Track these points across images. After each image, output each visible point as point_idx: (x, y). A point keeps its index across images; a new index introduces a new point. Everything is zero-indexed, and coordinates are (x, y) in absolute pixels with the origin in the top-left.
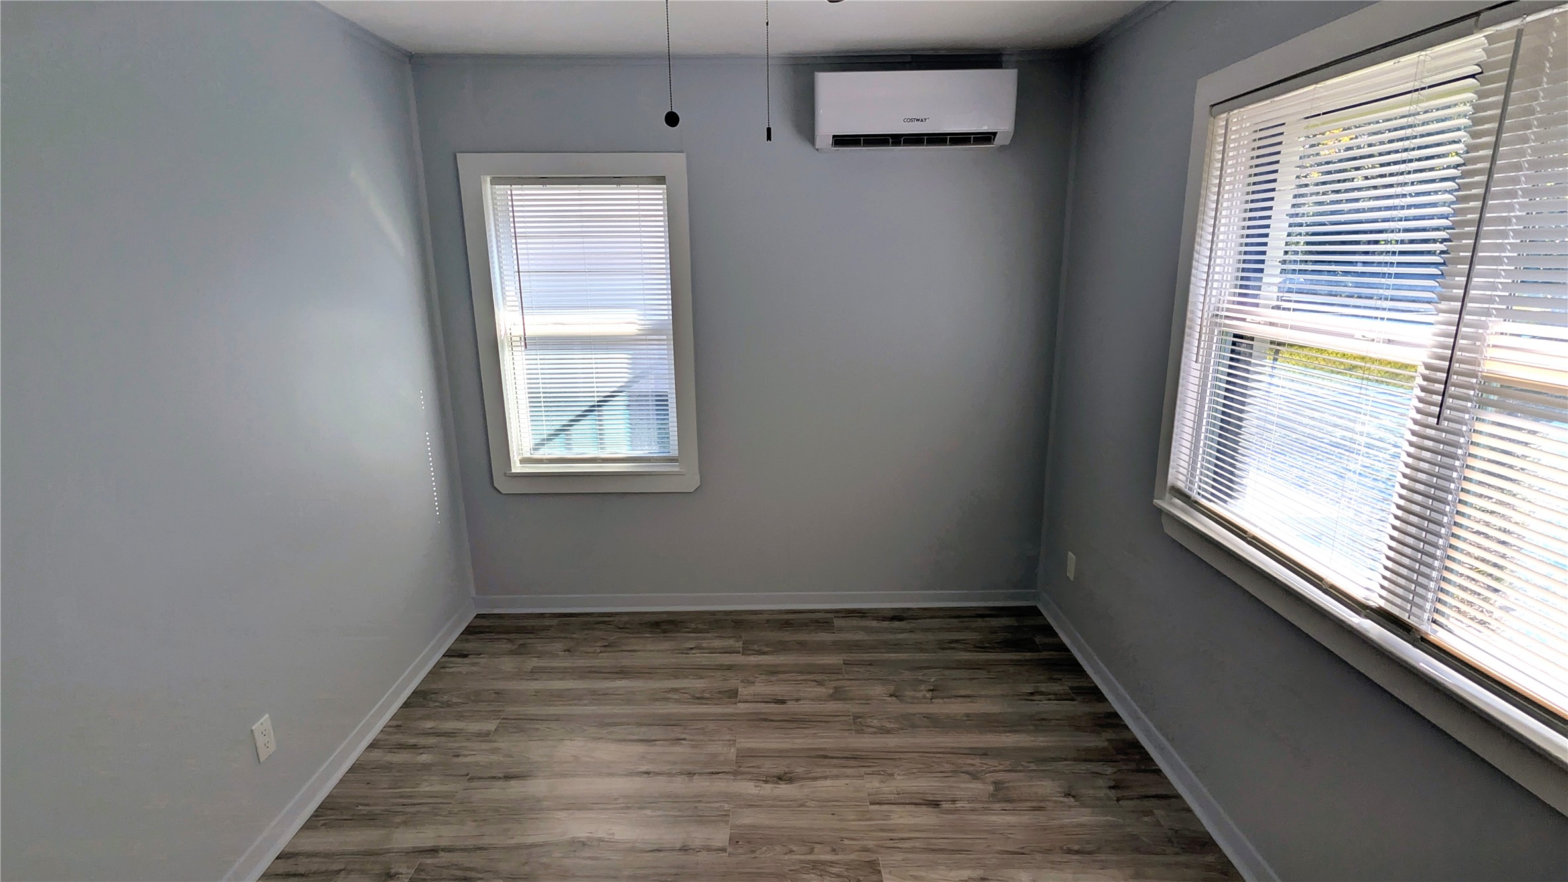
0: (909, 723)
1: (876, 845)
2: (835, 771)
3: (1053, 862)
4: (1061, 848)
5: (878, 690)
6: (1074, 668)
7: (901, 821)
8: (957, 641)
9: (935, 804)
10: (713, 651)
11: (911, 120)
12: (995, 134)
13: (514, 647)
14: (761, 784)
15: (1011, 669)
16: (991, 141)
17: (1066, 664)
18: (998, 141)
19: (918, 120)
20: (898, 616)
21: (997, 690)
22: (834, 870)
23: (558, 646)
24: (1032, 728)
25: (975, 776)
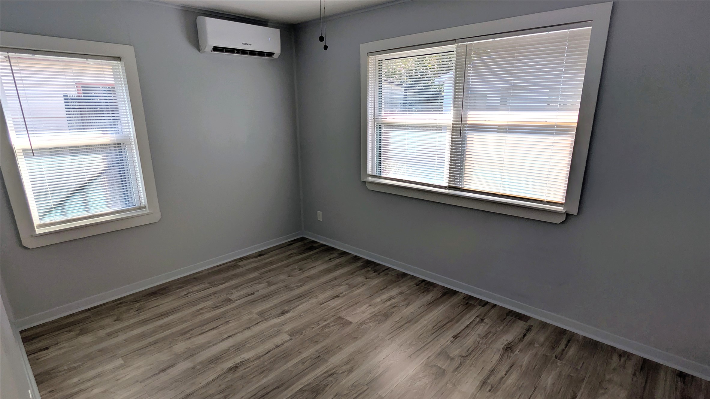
0: (303, 282)
1: (335, 313)
2: (298, 303)
3: (381, 294)
4: (379, 290)
5: (282, 277)
6: (333, 249)
7: (334, 305)
8: (291, 254)
9: (338, 296)
10: (198, 291)
11: (245, 44)
12: (273, 54)
13: (78, 332)
14: (278, 318)
15: (317, 256)
16: (272, 56)
17: (330, 250)
18: (275, 57)
19: (248, 44)
20: (260, 254)
21: (320, 262)
22: (331, 325)
23: (108, 321)
24: (340, 267)
25: (339, 285)
